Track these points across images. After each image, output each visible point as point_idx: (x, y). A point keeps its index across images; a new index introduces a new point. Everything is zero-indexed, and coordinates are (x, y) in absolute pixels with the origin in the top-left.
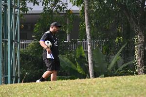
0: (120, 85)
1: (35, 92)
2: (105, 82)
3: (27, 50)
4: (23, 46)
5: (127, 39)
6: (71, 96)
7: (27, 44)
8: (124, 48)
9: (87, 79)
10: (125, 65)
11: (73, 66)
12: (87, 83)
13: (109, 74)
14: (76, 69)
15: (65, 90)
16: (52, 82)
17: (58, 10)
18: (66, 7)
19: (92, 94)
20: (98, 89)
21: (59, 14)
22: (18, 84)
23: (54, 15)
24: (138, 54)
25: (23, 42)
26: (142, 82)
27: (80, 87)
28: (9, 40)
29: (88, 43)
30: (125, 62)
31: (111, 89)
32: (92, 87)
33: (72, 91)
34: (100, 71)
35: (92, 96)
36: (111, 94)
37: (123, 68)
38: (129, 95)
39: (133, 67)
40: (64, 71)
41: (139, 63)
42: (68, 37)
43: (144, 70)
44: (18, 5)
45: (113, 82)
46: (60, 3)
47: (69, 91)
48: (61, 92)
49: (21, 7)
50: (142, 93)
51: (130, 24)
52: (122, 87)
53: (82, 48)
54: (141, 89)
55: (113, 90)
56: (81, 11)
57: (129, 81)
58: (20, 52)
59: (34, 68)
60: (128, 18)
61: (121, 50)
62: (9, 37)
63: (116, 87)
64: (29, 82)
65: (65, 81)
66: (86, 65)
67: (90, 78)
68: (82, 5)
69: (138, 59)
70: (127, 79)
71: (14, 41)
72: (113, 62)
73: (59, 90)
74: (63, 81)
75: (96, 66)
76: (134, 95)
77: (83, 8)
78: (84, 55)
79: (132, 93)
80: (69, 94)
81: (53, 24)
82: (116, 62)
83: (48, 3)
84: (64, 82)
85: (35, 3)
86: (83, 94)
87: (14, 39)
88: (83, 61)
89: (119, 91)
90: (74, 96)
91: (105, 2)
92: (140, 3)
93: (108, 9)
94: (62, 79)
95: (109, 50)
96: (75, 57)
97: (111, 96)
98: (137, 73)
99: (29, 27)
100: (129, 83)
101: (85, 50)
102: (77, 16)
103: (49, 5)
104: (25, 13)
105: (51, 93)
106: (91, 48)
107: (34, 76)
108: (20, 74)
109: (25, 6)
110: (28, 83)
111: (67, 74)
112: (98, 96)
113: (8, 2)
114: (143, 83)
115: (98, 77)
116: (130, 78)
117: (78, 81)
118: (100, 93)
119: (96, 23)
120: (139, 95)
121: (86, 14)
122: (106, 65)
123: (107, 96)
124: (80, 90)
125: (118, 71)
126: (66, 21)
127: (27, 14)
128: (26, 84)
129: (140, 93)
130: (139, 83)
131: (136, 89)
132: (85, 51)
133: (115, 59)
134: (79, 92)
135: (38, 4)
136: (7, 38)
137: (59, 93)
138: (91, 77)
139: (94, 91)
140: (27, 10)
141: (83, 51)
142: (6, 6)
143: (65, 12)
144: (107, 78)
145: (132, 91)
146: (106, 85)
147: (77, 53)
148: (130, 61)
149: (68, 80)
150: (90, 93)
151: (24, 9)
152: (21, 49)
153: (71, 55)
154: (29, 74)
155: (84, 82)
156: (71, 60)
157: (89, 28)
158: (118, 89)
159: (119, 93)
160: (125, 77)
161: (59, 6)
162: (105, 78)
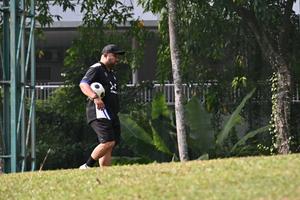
0: (241, 174)
1: (66, 189)
2: (210, 170)
3: (51, 102)
4: (43, 94)
5: (255, 80)
6: (139, 197)
7: (51, 90)
8: (250, 100)
9: (173, 163)
10: (251, 134)
11: (145, 135)
12: (174, 170)
13: (218, 153)
14: (152, 143)
15: (128, 186)
16: (101, 168)
17: (114, 20)
18: (129, 15)
19: (184, 194)
20: (195, 184)
21: (117, 28)
22: (32, 173)
23: (106, 32)
24: (279, 111)
25: (42, 87)
26: (287, 168)
27: (158, 179)
28: (13, 83)
29: (176, 89)
30: (251, 129)
31: (221, 183)
32: (183, 180)
33: (142, 187)
34: (200, 147)
35: (184, 198)
36: (223, 194)
37: (247, 141)
38: (259, 195)
39: (269, 139)
40: (127, 147)
41: (281, 130)
42: (134, 76)
43: (290, 144)
44: (31, 9)
45: (227, 169)
46: (119, 5)
47: (136, 188)
48: (121, 189)
49: (38, 13)
50: (286, 193)
51: (263, 49)
52: (246, 180)
53: (164, 99)
54: (284, 184)
55: (226, 186)
56: (161, 23)
57: (260, 167)
58: (36, 106)
59: (66, 140)
60: (258, 38)
61: (242, 104)
62: (13, 76)
63: (233, 180)
64: (54, 169)
65: (128, 167)
66: (171, 133)
67: (179, 160)
68: (163, 10)
69: (278, 122)
70: (255, 162)
71: (23, 84)
72: (227, 129)
73: (116, 187)
74: (125, 166)
75: (192, 136)
76: (270, 197)
77: (165, 15)
78: (167, 113)
79: (266, 193)
80: (136, 195)
81: (106, 48)
82: (234, 128)
83: (92, 6)
84: (125, 170)
85: (67, 5)
86: (165, 194)
87: (23, 81)
88: (165, 125)
89: (240, 188)
90: (146, 197)
91: (211, 4)
92: (283, 6)
93: (216, 19)
94: (122, 162)
95: (220, 103)
96: (149, 117)
97: (223, 198)
98: (276, 152)
99: (55, 56)
100: (260, 171)
101: (169, 103)
102: (153, 33)
103: (95, 11)
104: (47, 26)
105: (100, 191)
106: (182, 99)
107: (64, 156)
108: (36, 153)
109: (46, 13)
110: (53, 172)
111: (132, 153)
112: (197, 198)
113: (12, 3)
114: (288, 172)
115: (196, 158)
116: (261, 161)
117: (155, 166)
118: (200, 191)
119: (191, 48)
120: (280, 197)
121: (171, 29)
122: (212, 133)
123: (215, 198)
124: (159, 185)
125: (238, 147)
126: (131, 43)
127: (49, 29)
128: (48, 172)
129: (283, 191)
130: (279, 172)
131: (274, 183)
132: (169, 106)
133: (232, 121)
134: (158, 189)
135: (73, 9)
136: (8, 78)
137: (116, 191)
138: (181, 159)
139: (187, 188)
140: (49, 20)
141: (166, 104)
142: (7, 13)
143: (128, 25)
144: (215, 160)
145: (266, 187)
146: (212, 175)
147: (154, 109)
148: (261, 126)
149: (134, 165)
150: (179, 193)
151: (45, 19)
152: (37, 101)
153: (141, 113)
154: (54, 152)
155: (167, 170)
156: (140, 124)
157: (177, 57)
158: (236, 183)
159: (238, 191)
160: (251, 159)
161: (115, 12)
162: (211, 161)
